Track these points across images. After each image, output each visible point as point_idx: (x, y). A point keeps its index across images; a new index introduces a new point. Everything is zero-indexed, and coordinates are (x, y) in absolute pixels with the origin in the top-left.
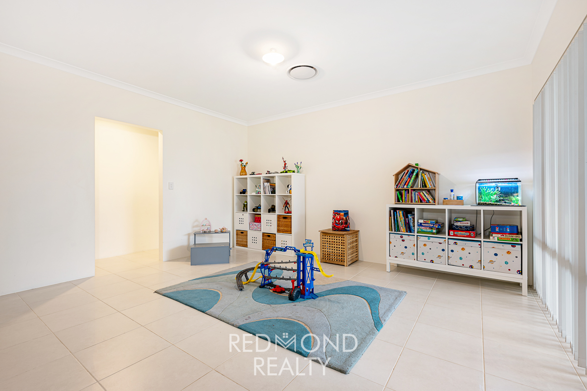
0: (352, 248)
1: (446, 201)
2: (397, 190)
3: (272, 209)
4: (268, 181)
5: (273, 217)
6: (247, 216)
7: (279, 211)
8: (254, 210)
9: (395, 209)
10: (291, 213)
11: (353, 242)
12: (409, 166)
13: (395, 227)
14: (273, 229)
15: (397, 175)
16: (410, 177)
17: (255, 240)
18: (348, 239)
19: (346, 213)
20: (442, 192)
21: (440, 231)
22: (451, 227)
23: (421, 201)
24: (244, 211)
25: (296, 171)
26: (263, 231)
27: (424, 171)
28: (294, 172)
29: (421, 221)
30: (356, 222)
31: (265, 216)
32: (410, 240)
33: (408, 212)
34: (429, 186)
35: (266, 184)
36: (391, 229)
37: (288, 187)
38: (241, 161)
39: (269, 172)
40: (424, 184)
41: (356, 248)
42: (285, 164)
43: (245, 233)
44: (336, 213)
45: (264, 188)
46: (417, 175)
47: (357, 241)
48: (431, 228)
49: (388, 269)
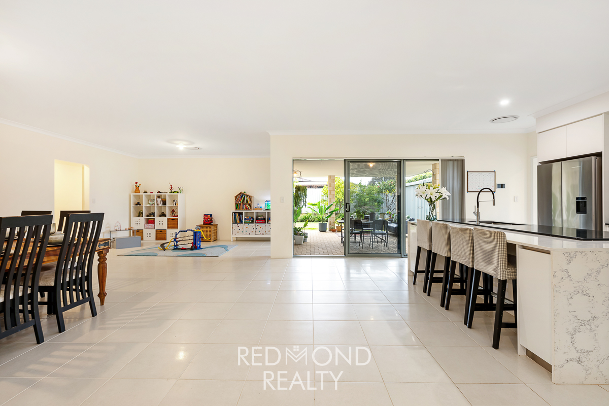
0: (214, 233)
1: (256, 209)
2: (236, 204)
3: (163, 215)
4: (159, 197)
5: (165, 220)
6: (142, 220)
7: (168, 215)
8: (147, 216)
9: (235, 213)
10: (177, 216)
11: (214, 230)
12: (241, 193)
13: (235, 221)
14: (165, 227)
15: (236, 197)
16: (241, 198)
17: (149, 235)
18: (212, 228)
19: (211, 215)
20: (254, 205)
21: (253, 221)
22: (257, 219)
23: (246, 209)
24: (139, 216)
25: (179, 192)
26: (156, 228)
27: (247, 196)
28: (178, 193)
29: (246, 217)
30: (216, 220)
31: (157, 219)
32: (241, 226)
33: (240, 214)
34: (249, 202)
35: (158, 199)
36: (233, 222)
37: (174, 201)
38: (136, 183)
39: (159, 192)
40: (247, 201)
41: (216, 234)
42: (171, 187)
43: (141, 231)
44: (205, 215)
45: (157, 202)
46: (244, 197)
47: (216, 230)
48: (249, 220)
49: (232, 241)
